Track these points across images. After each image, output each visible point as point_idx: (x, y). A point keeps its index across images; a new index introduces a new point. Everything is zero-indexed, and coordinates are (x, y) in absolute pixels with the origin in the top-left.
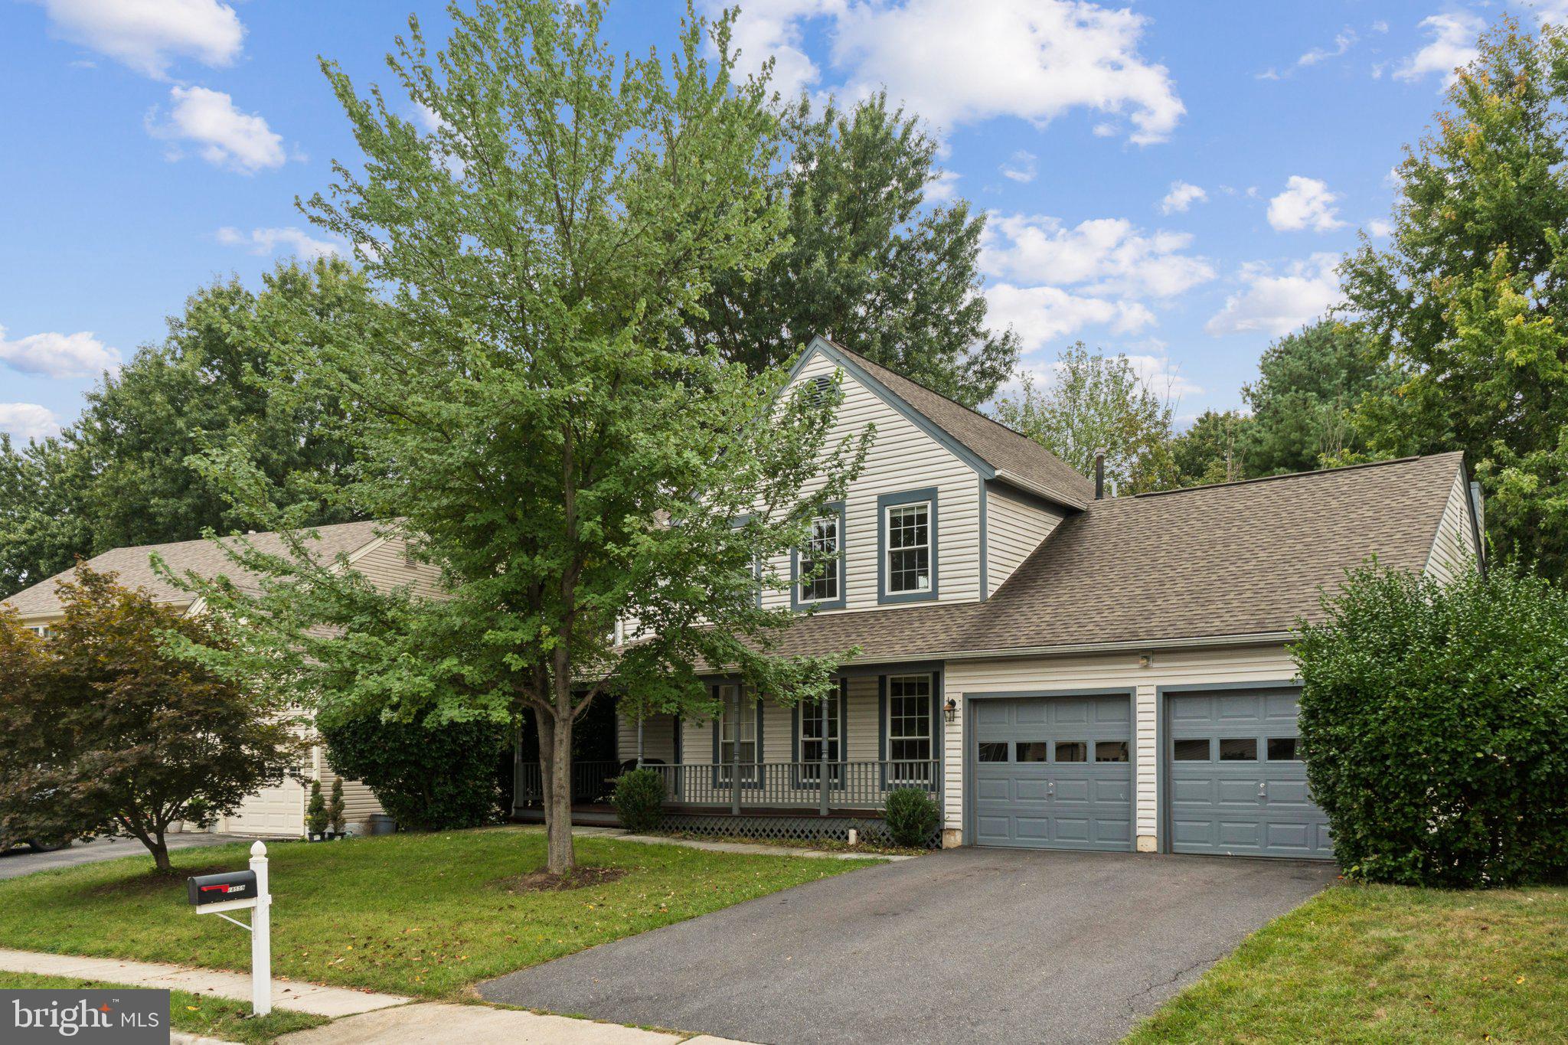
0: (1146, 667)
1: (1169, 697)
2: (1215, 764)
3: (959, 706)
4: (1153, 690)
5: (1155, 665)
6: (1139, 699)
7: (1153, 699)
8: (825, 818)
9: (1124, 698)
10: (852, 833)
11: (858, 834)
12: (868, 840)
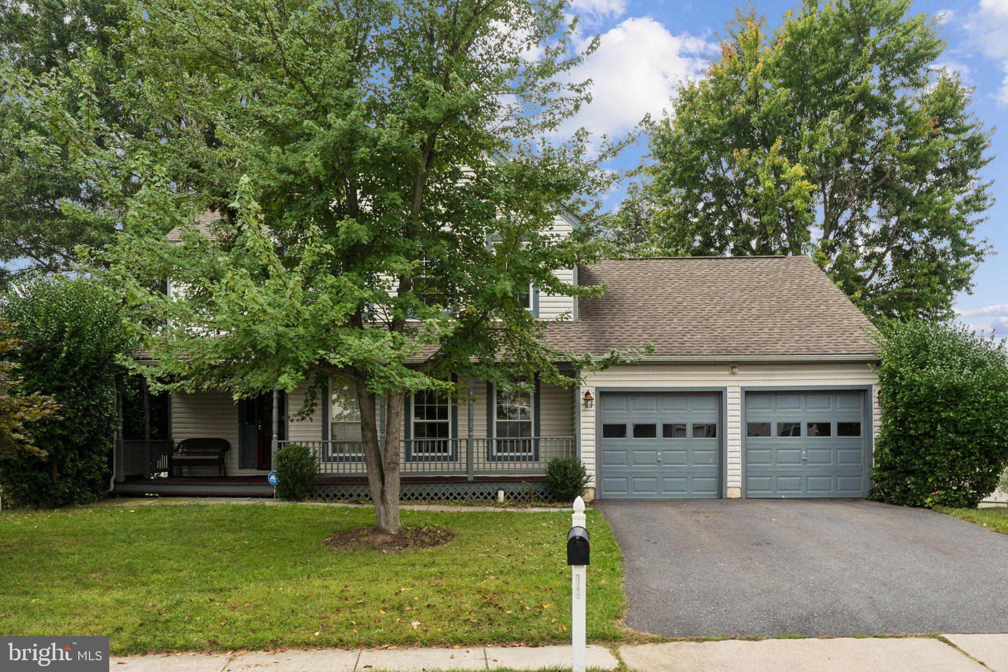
0: (734, 374)
1: (749, 394)
2: (775, 439)
3: (593, 396)
4: (739, 390)
5: (740, 373)
6: (729, 395)
7: (739, 395)
8: (473, 482)
9: (718, 395)
10: (501, 494)
11: (505, 494)
12: (515, 499)
